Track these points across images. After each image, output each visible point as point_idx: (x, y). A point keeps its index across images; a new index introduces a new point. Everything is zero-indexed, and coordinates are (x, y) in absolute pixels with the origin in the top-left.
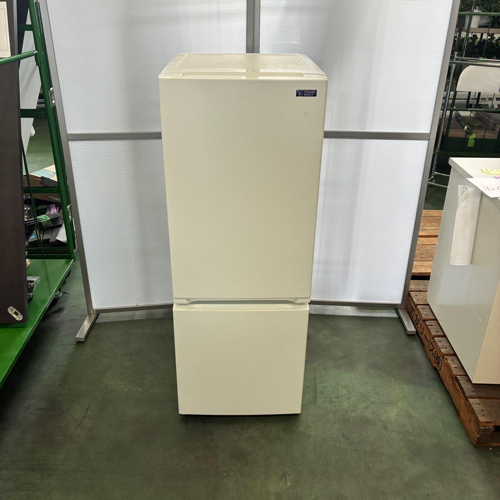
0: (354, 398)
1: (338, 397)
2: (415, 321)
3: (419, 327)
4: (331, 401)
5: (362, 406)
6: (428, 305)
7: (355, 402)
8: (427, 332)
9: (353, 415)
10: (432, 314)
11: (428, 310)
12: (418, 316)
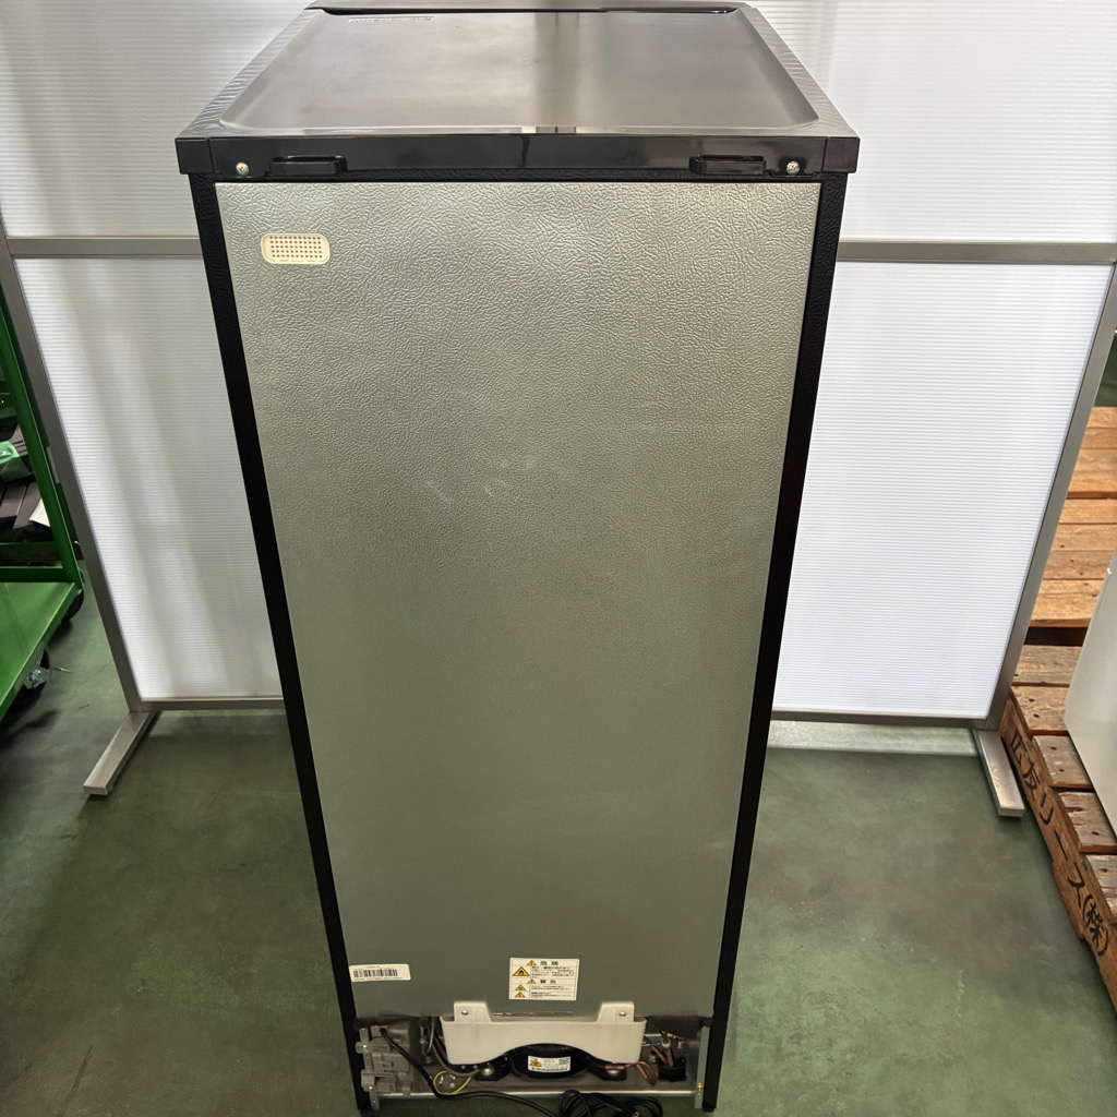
0: (845, 1043)
1: (797, 1038)
2: (1025, 776)
3: (1039, 803)
4: (778, 1054)
5: (868, 1071)
6: (1066, 734)
7: (849, 1057)
8: (1064, 827)
9: (841, 1106)
10: (1077, 769)
11: (1067, 753)
12: (1037, 769)
